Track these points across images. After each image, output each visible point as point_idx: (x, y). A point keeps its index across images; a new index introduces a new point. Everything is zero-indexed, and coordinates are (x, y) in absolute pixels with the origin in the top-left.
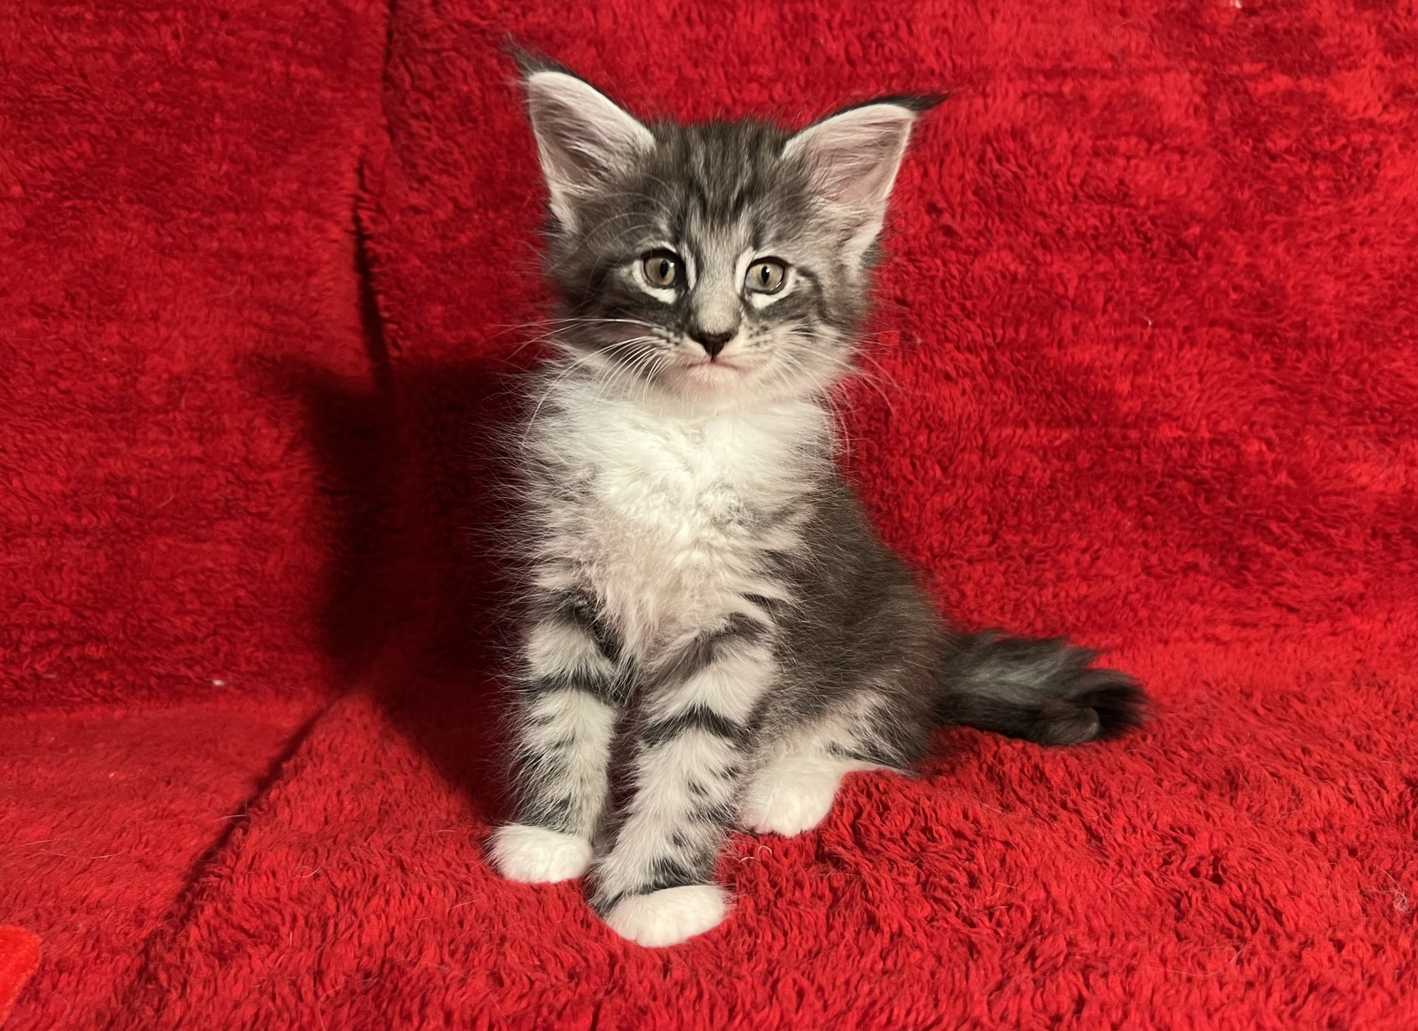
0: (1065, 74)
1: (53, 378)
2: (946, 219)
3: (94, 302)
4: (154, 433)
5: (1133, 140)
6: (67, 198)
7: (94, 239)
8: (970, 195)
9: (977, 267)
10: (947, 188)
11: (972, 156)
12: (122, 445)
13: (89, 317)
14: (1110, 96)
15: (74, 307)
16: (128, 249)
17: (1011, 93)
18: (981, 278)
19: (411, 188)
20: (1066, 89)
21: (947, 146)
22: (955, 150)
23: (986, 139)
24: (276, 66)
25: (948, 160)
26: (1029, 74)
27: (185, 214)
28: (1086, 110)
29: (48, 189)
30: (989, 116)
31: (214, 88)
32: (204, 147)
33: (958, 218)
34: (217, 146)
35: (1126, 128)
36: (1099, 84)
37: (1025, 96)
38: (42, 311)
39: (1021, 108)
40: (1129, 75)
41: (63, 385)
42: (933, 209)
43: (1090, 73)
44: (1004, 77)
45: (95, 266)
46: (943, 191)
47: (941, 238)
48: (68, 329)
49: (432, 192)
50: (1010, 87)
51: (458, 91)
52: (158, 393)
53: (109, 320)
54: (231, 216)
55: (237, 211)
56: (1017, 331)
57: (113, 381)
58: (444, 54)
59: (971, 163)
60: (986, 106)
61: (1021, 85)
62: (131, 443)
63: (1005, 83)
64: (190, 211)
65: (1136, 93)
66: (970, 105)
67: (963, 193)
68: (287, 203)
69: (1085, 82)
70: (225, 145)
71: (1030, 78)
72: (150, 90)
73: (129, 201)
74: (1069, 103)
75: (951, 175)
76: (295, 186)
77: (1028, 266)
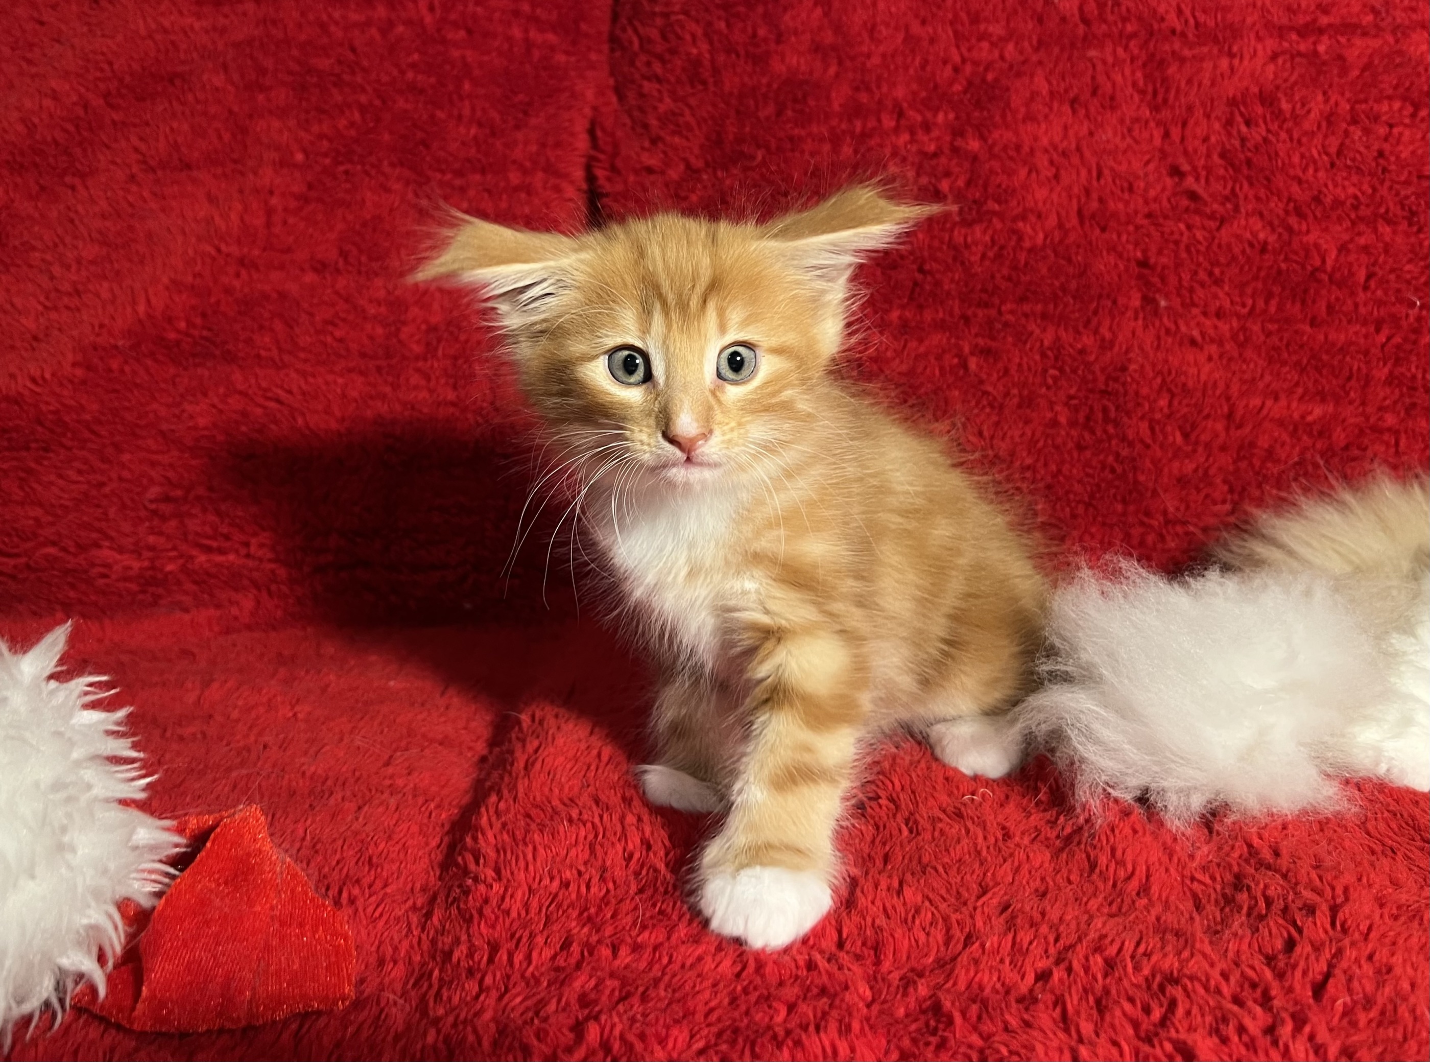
0: (1321, 31)
1: (330, 328)
2: (1190, 181)
3: (364, 259)
4: (415, 379)
5: (1397, 105)
6: (342, 163)
7: (363, 201)
8: (1215, 157)
9: (1224, 235)
10: (1190, 149)
11: (1217, 118)
12: (388, 390)
13: (359, 272)
14: (1371, 56)
15: (346, 261)
16: (391, 210)
17: (1260, 53)
18: (1229, 246)
19: (643, 148)
20: (1321, 48)
21: (1190, 108)
22: (1199, 113)
23: (1233, 102)
24: (517, 33)
25: (1191, 122)
26: (1281, 32)
27: (438, 176)
28: (1344, 71)
29: (326, 155)
30: (1236, 78)
31: (463, 57)
32: (455, 112)
33: (1203, 181)
34: (467, 112)
35: (1390, 92)
36: (1358, 41)
37: (1274, 57)
38: (320, 267)
39: (1271, 68)
40: (1394, 32)
41: (338, 334)
42: (1176, 171)
43: (1349, 28)
44: (1252, 36)
45: (364, 225)
46: (1186, 153)
47: (1185, 202)
48: (341, 283)
49: (664, 153)
50: (1259, 47)
51: (688, 54)
52: (418, 342)
53: (376, 275)
54: (478, 177)
55: (483, 172)
56: (1267, 302)
57: (380, 331)
58: (673, 18)
59: (1217, 126)
60: (1232, 69)
61: (1271, 44)
62: (395, 387)
63: (1253, 42)
64: (443, 172)
65: (1400, 53)
66: (1215, 67)
67: (1208, 156)
68: (528, 164)
69: (1343, 40)
70: (473, 110)
71: (1281, 37)
72: (410, 60)
73: (392, 165)
74: (1324, 63)
75: (1195, 137)
76: (534, 148)
77: (1280, 235)
